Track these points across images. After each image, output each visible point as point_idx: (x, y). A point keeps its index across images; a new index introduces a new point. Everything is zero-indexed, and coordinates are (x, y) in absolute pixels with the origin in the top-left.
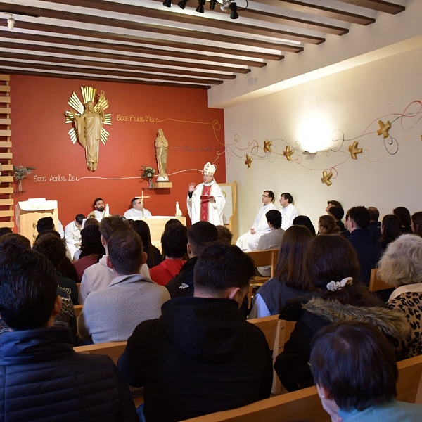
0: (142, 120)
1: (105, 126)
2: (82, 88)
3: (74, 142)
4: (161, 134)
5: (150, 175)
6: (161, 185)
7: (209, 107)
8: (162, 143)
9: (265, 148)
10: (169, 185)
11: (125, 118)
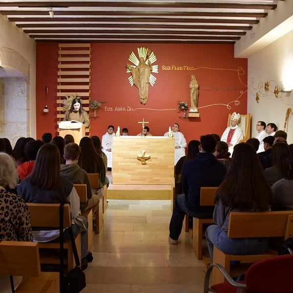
0: (181, 68)
1: (154, 74)
2: (138, 49)
3: (132, 85)
4: (193, 78)
5: (183, 107)
6: (190, 115)
7: (235, 57)
8: (194, 85)
9: (265, 88)
10: (197, 115)
11: (168, 68)
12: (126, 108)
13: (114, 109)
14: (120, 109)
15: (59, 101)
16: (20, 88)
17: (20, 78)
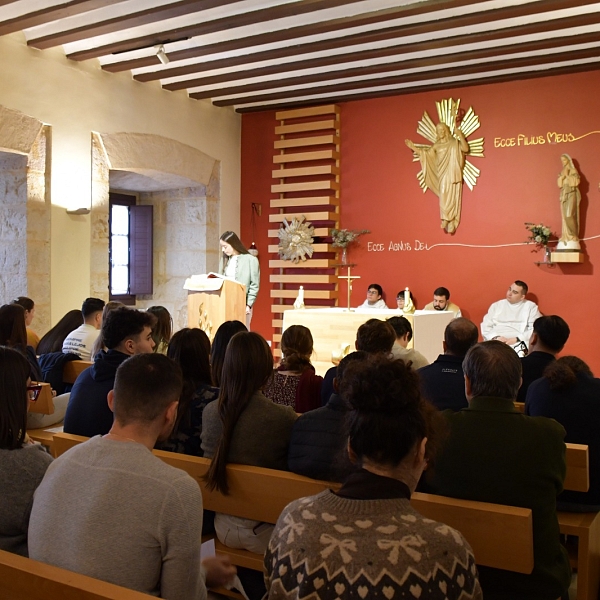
0: (541, 141)
1: (474, 160)
4: (565, 162)
6: (556, 257)
8: (567, 179)
10: (574, 258)
11: (508, 142)
12: (413, 245)
13: (386, 246)
14: (400, 247)
15: (272, 233)
16: (195, 209)
17: (195, 189)
